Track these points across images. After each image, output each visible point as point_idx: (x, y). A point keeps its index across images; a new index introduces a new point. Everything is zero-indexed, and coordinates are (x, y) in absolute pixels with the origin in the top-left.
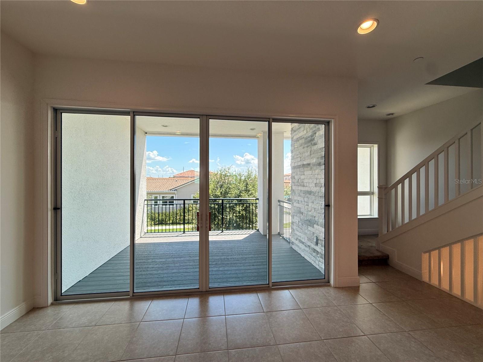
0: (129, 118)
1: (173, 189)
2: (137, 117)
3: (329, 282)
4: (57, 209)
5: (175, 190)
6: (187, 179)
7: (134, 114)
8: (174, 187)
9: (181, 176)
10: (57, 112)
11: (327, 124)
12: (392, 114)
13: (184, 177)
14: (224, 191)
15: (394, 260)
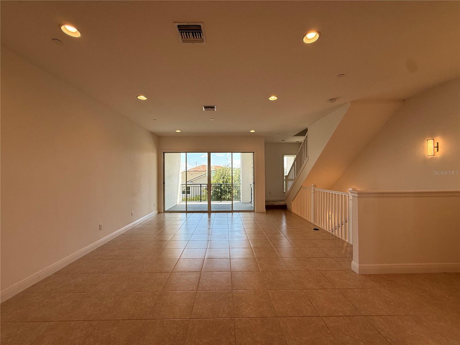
0: (185, 153)
1: (189, 181)
2: (187, 153)
3: (255, 211)
4: (164, 183)
5: (191, 182)
6: (200, 173)
7: (187, 152)
8: (190, 180)
9: (195, 170)
10: (164, 153)
11: (254, 153)
12: (298, 142)
13: (197, 171)
14: (225, 181)
15: (288, 206)
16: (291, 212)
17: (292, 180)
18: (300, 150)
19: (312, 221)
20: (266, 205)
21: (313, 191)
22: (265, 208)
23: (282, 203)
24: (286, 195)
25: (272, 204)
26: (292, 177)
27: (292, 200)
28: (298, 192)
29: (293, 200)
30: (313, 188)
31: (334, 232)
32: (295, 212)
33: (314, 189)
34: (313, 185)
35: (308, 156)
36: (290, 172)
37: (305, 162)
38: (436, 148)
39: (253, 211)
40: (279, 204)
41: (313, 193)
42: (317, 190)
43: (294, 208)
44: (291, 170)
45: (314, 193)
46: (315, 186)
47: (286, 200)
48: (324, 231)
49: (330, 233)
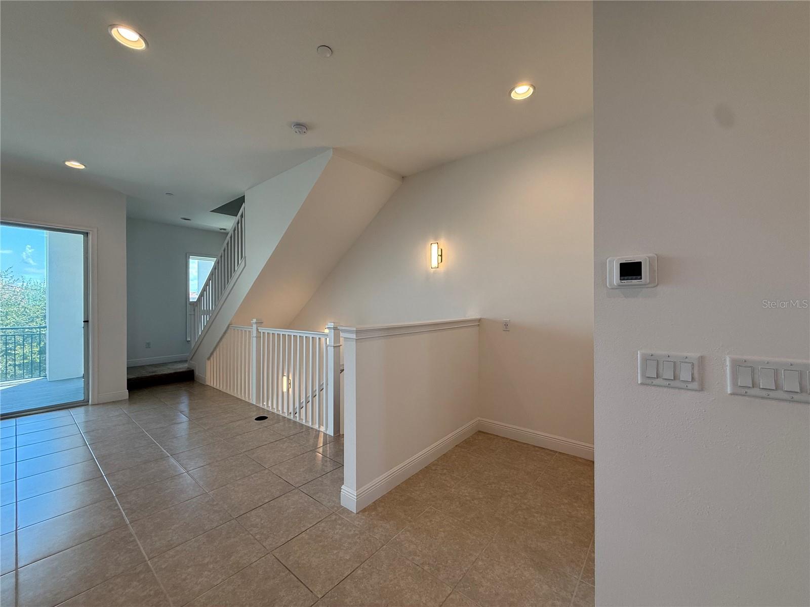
3: (88, 401)
15: (197, 373)
16: (204, 386)
17: (207, 312)
18: (228, 244)
19: (253, 401)
20: (128, 380)
21: (254, 334)
22: (128, 388)
23: (182, 367)
24: (193, 346)
25: (154, 374)
26: (208, 304)
27: (208, 356)
28: (221, 339)
29: (209, 359)
30: (255, 326)
31: (297, 415)
32: (215, 384)
33: (257, 330)
34: (254, 321)
35: (245, 257)
36: (202, 295)
37: (239, 270)
38: (440, 257)
39: (84, 403)
40: (172, 372)
41: (256, 337)
42: (264, 331)
43: (211, 376)
44: (204, 290)
45: (258, 337)
46: (259, 323)
47: (191, 360)
48: (278, 418)
49: (289, 420)
